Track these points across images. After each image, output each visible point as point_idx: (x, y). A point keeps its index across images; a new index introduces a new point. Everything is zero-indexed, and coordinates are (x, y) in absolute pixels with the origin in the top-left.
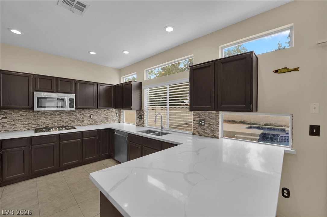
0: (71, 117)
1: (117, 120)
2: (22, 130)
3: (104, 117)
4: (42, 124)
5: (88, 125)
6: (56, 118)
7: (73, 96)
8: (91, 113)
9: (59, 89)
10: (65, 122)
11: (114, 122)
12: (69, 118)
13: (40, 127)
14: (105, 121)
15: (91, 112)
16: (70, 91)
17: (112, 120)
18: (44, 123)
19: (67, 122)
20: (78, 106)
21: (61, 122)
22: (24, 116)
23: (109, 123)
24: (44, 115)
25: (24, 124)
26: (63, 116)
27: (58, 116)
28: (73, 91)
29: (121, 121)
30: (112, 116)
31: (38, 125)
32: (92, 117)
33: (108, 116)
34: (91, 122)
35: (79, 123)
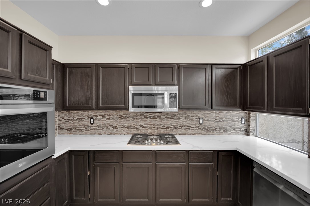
0: (172, 121)
1: (243, 129)
2: (122, 134)
3: (220, 123)
4: (141, 128)
5: (195, 134)
6: (156, 121)
7: (175, 90)
8: (201, 116)
9: (158, 80)
10: (166, 128)
11: (237, 133)
12: (170, 122)
13: (139, 132)
14: (222, 131)
15: (201, 114)
16: (171, 83)
17: (234, 130)
18: (143, 127)
19: (169, 128)
20: (182, 105)
21: (161, 127)
22: (124, 118)
23: (229, 134)
24: (143, 117)
25: (124, 127)
26: (163, 119)
27: (158, 119)
28: (176, 81)
29: (251, 134)
30: (233, 123)
31: (137, 129)
32: (201, 122)
33: (226, 123)
34: (200, 131)
35: (183, 131)
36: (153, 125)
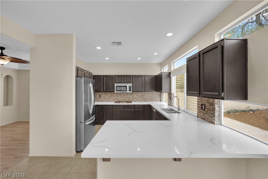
0: (131, 96)
1: (159, 99)
2: (112, 101)
3: (150, 97)
4: (119, 99)
5: (140, 101)
6: (125, 96)
7: (131, 85)
8: (142, 94)
9: (125, 81)
10: (129, 99)
11: (157, 101)
12: (131, 97)
13: (118, 101)
14: (151, 100)
15: (142, 93)
16: (130, 82)
17: (156, 99)
18: (120, 99)
19: (130, 99)
20: (134, 90)
21: (127, 99)
22: (113, 95)
23: (154, 101)
24: (120, 95)
25: (113, 99)
26: (127, 96)
27: (126, 96)
28: (132, 82)
29: (162, 101)
30: (155, 97)
31: (118, 100)
32: (143, 97)
33: (153, 97)
34: (142, 100)
35: (136, 100)
36: (124, 98)
